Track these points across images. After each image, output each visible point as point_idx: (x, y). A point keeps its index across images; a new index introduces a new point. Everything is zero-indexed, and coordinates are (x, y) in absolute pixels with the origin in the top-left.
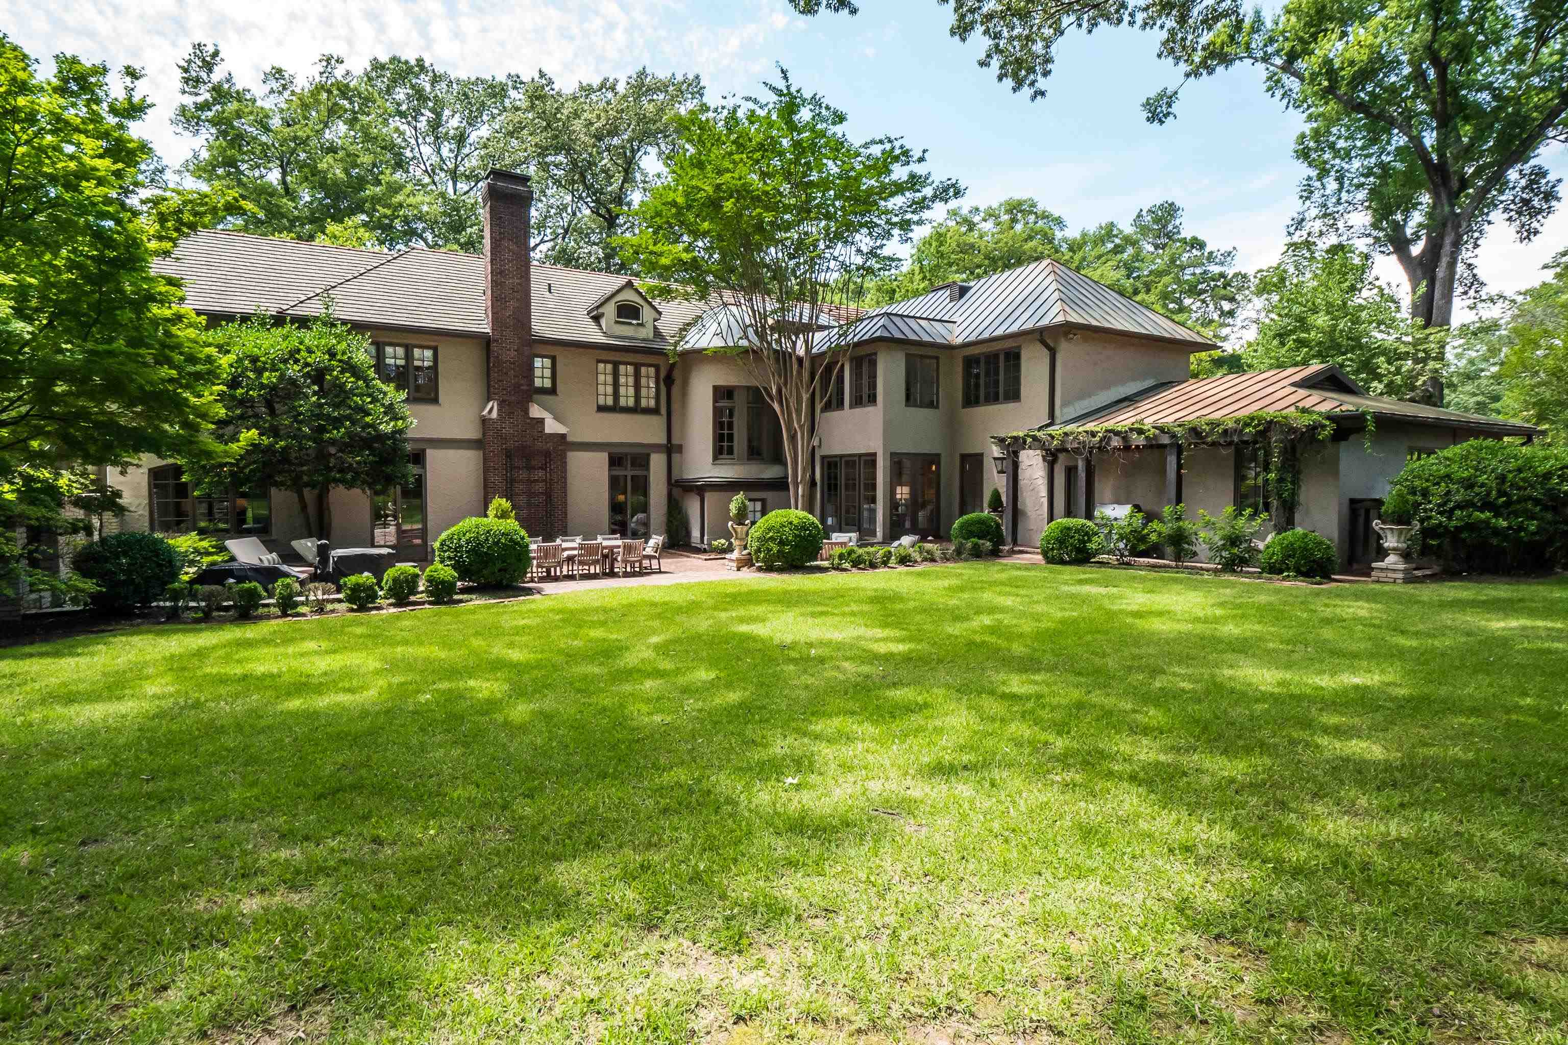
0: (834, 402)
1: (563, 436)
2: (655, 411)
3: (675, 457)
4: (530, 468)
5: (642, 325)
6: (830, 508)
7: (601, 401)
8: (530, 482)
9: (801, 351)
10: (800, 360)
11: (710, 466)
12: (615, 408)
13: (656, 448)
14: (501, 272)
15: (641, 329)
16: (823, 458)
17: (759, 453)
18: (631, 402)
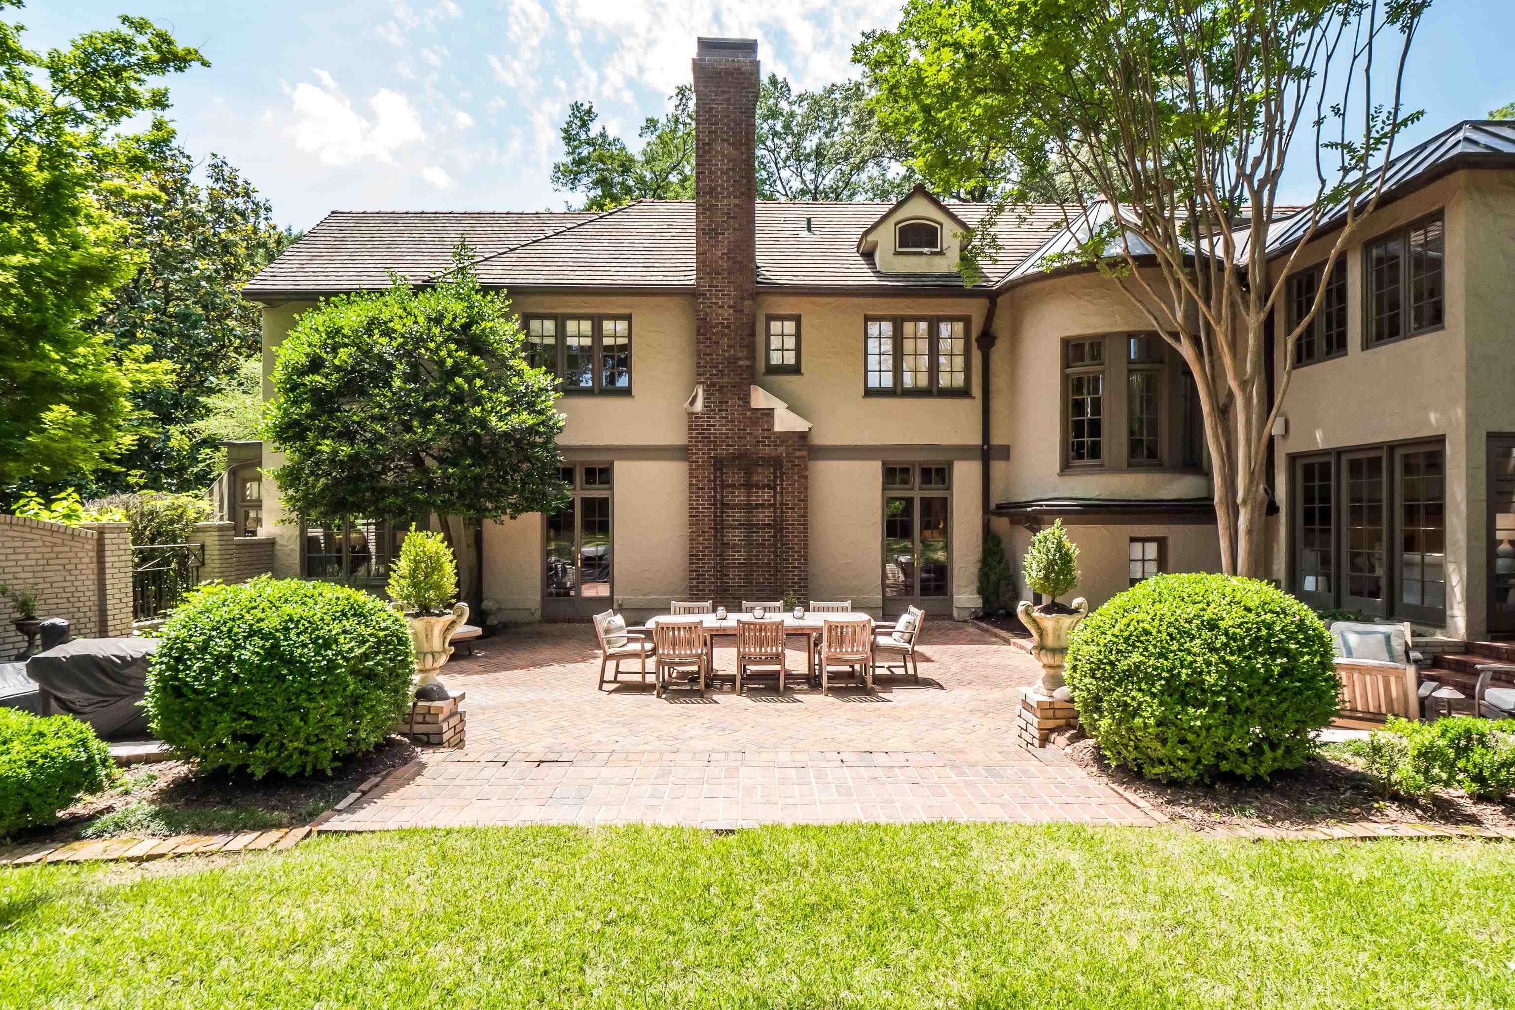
0: (1320, 343)
1: (803, 436)
2: (963, 393)
3: (998, 467)
4: (749, 486)
5: (941, 253)
6: (1310, 557)
7: (873, 382)
8: (749, 507)
9: (1242, 258)
10: (1241, 275)
11: (1056, 479)
12: (897, 391)
13: (963, 452)
14: (712, 191)
15: (937, 260)
16: (1293, 458)
17: (1152, 454)
18: (923, 381)
